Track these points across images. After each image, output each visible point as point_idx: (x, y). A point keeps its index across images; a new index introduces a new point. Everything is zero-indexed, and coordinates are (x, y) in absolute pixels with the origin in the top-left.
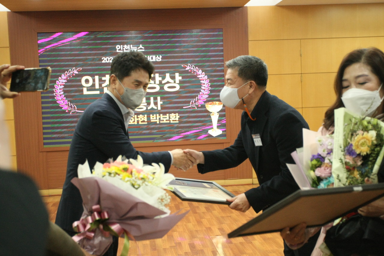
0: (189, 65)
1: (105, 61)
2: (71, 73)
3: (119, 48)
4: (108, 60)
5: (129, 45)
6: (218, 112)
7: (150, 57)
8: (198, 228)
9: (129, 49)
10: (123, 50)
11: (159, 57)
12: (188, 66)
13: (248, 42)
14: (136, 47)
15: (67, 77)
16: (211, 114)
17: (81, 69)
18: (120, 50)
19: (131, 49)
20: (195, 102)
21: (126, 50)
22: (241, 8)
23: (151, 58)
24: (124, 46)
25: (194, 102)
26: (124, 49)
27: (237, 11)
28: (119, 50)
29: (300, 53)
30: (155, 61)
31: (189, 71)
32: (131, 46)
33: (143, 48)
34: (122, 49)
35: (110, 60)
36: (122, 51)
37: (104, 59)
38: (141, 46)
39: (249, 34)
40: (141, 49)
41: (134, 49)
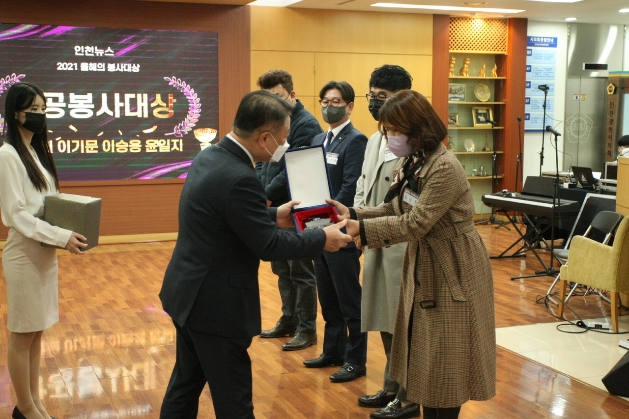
0: (174, 79)
1: (62, 67)
2: (9, 80)
3: (79, 50)
4: (65, 66)
5: (93, 47)
6: (209, 142)
7: (123, 66)
9: (93, 52)
10: (84, 53)
11: (136, 66)
12: (172, 79)
13: (250, 52)
14: (103, 50)
15: (4, 86)
16: (201, 144)
17: (24, 75)
18: (80, 52)
19: (95, 53)
20: (181, 127)
21: (89, 53)
22: (242, 7)
23: (125, 67)
24: (86, 48)
25: (179, 128)
26: (86, 51)
27: (237, 10)
28: (78, 52)
29: (314, 69)
30: (131, 71)
31: (174, 86)
32: (96, 47)
33: (113, 52)
34: (83, 51)
35: (69, 66)
36: (83, 55)
37: (60, 65)
38: (109, 49)
39: (251, 41)
40: (109, 53)
41: (100, 52)
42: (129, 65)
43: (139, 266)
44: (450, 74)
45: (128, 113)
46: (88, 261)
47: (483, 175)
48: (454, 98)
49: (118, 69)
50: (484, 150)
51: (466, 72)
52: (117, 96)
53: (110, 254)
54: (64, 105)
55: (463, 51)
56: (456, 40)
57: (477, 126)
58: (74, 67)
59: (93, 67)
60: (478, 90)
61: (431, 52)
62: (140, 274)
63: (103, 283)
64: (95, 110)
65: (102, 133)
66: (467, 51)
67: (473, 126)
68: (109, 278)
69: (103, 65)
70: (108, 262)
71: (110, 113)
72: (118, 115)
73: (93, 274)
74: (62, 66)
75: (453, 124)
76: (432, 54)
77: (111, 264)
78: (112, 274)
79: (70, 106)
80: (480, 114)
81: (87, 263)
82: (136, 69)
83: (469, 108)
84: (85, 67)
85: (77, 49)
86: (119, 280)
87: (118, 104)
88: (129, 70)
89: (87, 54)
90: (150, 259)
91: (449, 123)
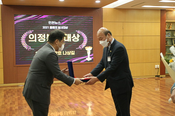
0: (79, 31)
2: (29, 32)
5: (54, 21)
6: (90, 51)
13: (103, 22)
15: (27, 34)
16: (87, 52)
17: (33, 31)
22: (100, 8)
23: (63, 27)
24: (52, 22)
25: (80, 46)
31: (79, 33)
35: (46, 27)
38: (59, 22)
39: (103, 19)
41: (56, 23)
42: (65, 27)
43: (70, 92)
44: (166, 28)
46: (53, 89)
48: (167, 36)
49: (61, 28)
51: (171, 28)
53: (60, 87)
55: (170, 21)
58: (48, 28)
59: (54, 27)
62: (71, 94)
63: (59, 98)
66: (171, 21)
67: (173, 45)
68: (60, 96)
69: (57, 27)
70: (60, 90)
73: (56, 94)
74: (44, 27)
75: (166, 44)
77: (61, 91)
78: (61, 94)
81: (53, 90)
82: (67, 28)
84: (51, 28)
85: (49, 22)
86: (64, 96)
88: (65, 28)
89: (52, 24)
90: (73, 89)
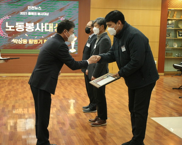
0: (62, 18)
5: (34, 7)
6: (74, 41)
7: (43, 13)
8: (66, 91)
10: (31, 9)
13: (90, 9)
14: (38, 8)
17: (11, 16)
24: (32, 7)
35: (24, 13)
38: (40, 7)
39: (91, 4)
40: (40, 9)
41: (36, 8)
42: (45, 13)
44: (168, 17)
45: (46, 30)
47: (180, 57)
48: (169, 27)
49: (41, 14)
50: (181, 47)
51: (175, 17)
52: (42, 24)
54: (24, 27)
56: (171, 4)
57: (178, 37)
58: (26, 13)
59: (33, 14)
60: (180, 24)
61: (160, 9)
64: (34, 29)
65: (36, 37)
66: (175, 9)
67: (177, 38)
69: (36, 13)
71: (40, 30)
72: (42, 31)
74: (22, 13)
75: (169, 36)
76: (161, 9)
79: (26, 27)
80: (180, 33)
82: (47, 14)
83: (176, 31)
84: (30, 14)
85: (29, 7)
87: (42, 27)
88: (45, 15)
89: (32, 9)
91: (167, 36)
